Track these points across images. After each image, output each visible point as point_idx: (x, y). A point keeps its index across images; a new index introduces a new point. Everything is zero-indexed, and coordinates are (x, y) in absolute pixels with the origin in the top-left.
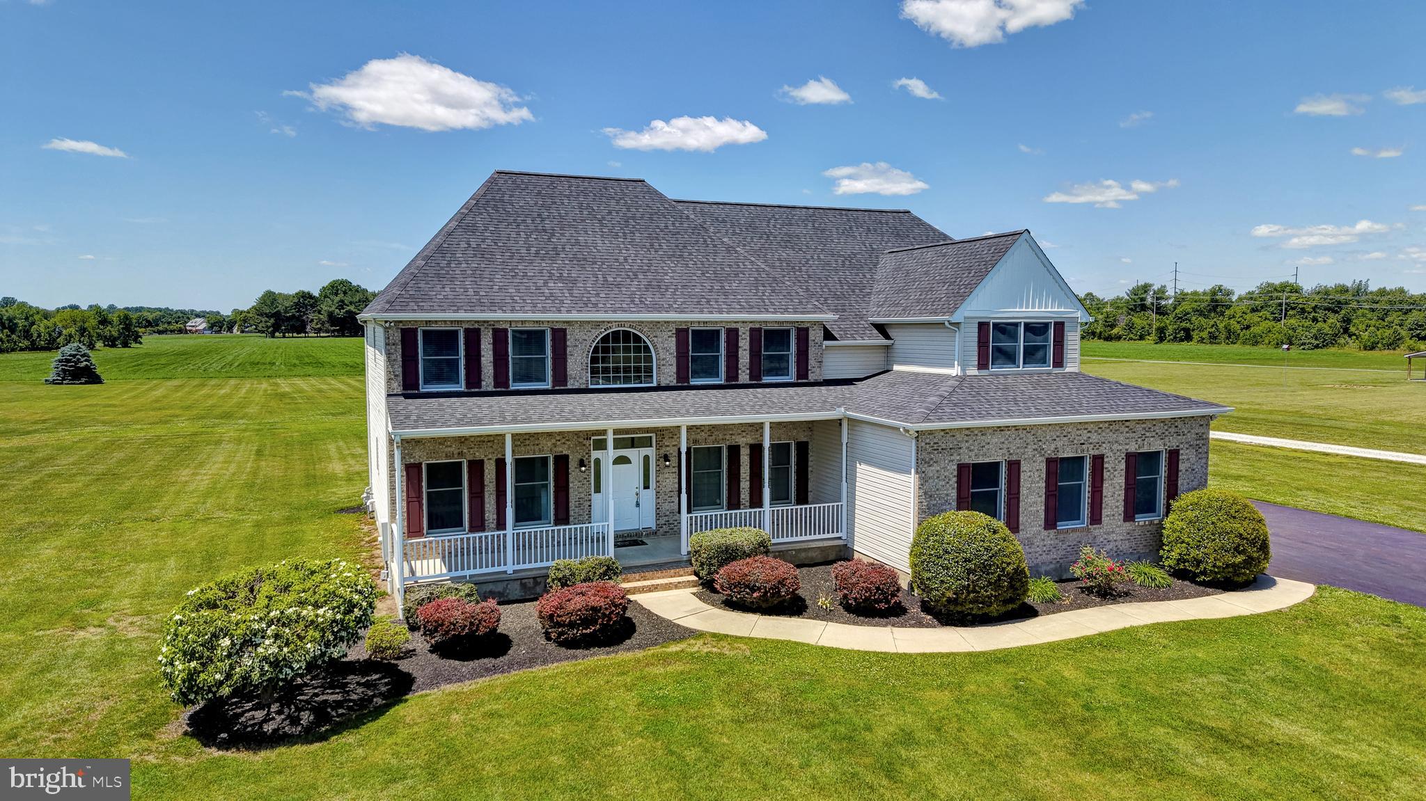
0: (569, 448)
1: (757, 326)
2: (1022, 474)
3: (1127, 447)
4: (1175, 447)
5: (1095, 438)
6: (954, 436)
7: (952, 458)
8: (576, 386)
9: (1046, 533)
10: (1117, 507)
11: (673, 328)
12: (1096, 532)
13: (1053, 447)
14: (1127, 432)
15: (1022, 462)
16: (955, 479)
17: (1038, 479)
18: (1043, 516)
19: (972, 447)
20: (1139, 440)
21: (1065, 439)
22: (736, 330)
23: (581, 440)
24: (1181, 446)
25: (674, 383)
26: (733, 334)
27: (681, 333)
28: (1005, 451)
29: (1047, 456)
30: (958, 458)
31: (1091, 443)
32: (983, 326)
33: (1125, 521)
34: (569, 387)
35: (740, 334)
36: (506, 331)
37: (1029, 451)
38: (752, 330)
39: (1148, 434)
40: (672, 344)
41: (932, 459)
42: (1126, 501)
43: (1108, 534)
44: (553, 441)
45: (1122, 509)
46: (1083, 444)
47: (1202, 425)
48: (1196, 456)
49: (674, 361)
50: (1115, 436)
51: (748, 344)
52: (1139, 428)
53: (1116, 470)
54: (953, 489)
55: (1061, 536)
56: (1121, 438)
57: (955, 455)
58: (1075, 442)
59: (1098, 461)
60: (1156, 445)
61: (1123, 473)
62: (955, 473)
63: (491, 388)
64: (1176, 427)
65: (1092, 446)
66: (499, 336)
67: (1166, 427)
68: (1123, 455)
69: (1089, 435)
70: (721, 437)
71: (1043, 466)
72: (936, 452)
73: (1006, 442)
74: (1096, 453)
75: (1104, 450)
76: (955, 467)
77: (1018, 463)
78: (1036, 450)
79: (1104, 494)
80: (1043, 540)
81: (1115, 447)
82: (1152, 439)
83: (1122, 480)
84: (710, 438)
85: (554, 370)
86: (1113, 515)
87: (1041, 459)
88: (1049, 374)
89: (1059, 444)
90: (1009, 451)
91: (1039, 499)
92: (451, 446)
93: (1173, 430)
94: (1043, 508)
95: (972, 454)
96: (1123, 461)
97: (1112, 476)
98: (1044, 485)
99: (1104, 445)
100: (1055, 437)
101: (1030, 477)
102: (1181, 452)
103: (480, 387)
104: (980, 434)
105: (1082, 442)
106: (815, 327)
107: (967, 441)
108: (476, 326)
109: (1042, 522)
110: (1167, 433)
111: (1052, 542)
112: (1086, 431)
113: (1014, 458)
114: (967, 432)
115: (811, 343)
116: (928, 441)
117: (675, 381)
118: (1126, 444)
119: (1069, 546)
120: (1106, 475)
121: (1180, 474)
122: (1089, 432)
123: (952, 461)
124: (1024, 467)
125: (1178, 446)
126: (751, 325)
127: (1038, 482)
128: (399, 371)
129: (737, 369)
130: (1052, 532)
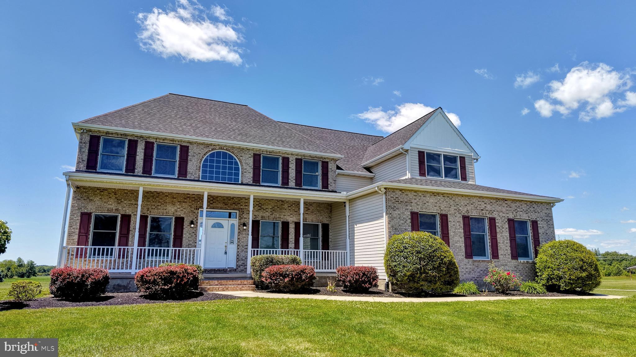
0: (185, 213)
1: (300, 157)
2: (449, 223)
3: (508, 215)
4: (534, 219)
5: (489, 207)
6: (407, 195)
7: (407, 208)
8: (192, 178)
9: (467, 260)
10: (507, 250)
11: (252, 153)
12: (496, 264)
13: (465, 209)
14: (507, 207)
15: (449, 216)
16: (410, 221)
17: (459, 227)
18: (464, 250)
19: (419, 203)
20: (514, 212)
21: (472, 206)
22: (288, 158)
23: (193, 209)
24: (538, 219)
25: (251, 183)
26: (286, 161)
27: (256, 157)
28: (437, 208)
29: (463, 214)
30: (411, 208)
31: (487, 210)
32: (421, 154)
33: (512, 259)
34: (188, 178)
35: (290, 160)
36: (153, 143)
37: (452, 211)
38: (297, 159)
39: (518, 210)
40: (251, 161)
41: (395, 207)
42: (511, 246)
43: (503, 265)
44: (176, 208)
45: (509, 252)
46: (483, 210)
47: (547, 209)
48: (547, 226)
49: (251, 171)
50: (500, 208)
51: (294, 166)
52: (513, 205)
53: (503, 228)
54: (409, 226)
55: (476, 264)
56: (504, 210)
57: (409, 206)
58: (478, 208)
59: (492, 221)
60: (524, 217)
61: (508, 230)
62: (410, 217)
63: (140, 174)
64: (534, 208)
65: (488, 212)
66: (149, 146)
67: (528, 207)
68: (506, 220)
69: (485, 205)
70: (278, 216)
71: (461, 220)
72: (397, 203)
73: (438, 203)
74: (491, 216)
75: (495, 215)
76: (409, 213)
77: (446, 216)
78: (456, 210)
79: (498, 241)
80: (466, 265)
81: (501, 214)
82: (521, 213)
83: (507, 234)
84: (272, 216)
85: (180, 168)
86: (505, 255)
87: (459, 215)
88: (459, 182)
89: (469, 208)
90: (440, 208)
91: (461, 239)
92: (111, 205)
93: (532, 209)
94: (464, 245)
95: (419, 207)
96: (507, 223)
97: (501, 231)
98: (463, 231)
99: (495, 212)
100: (466, 204)
101: (454, 225)
102: (539, 222)
103: (134, 173)
104: (422, 196)
105: (482, 209)
106: (332, 162)
107: (415, 199)
108: (136, 139)
109: (464, 254)
110: (529, 210)
111: (471, 267)
112: (483, 203)
113: (444, 213)
114: (415, 194)
115: (329, 170)
116: (392, 196)
117: (252, 182)
118: (507, 214)
119: (482, 270)
120: (498, 230)
121: (540, 235)
122: (485, 203)
123: (407, 209)
124: (450, 219)
125: (536, 219)
126: (296, 157)
127: (459, 229)
128: (85, 158)
129: (288, 179)
130: (471, 260)
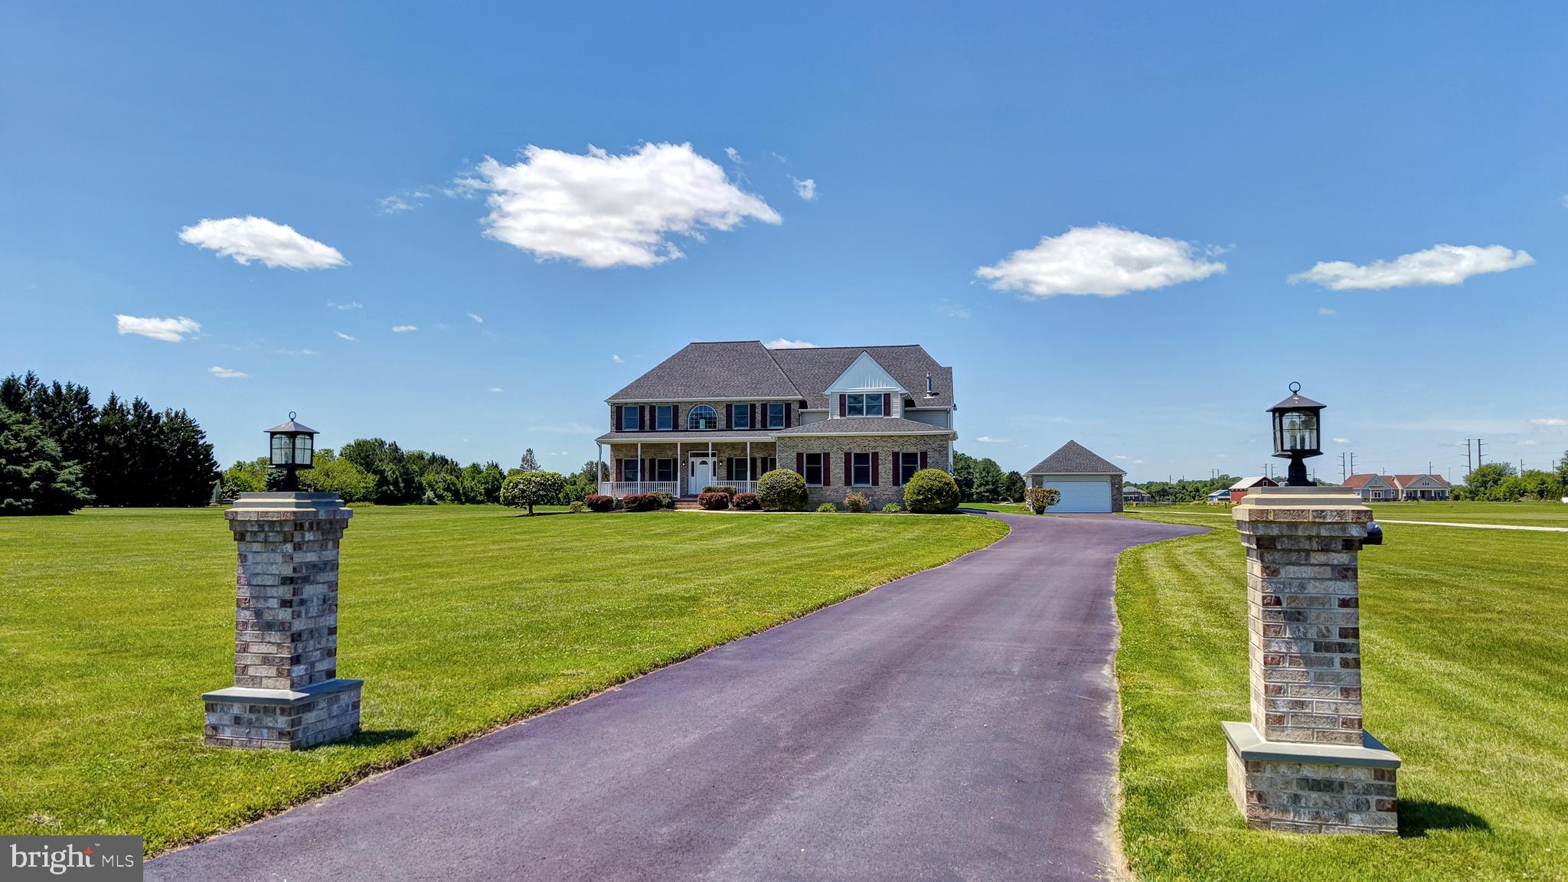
1: (765, 403)
2: (831, 459)
4: (925, 451)
5: (872, 444)
6: (795, 440)
7: (794, 450)
8: (682, 429)
9: (846, 487)
10: (889, 478)
11: (725, 404)
12: (876, 490)
13: (848, 446)
14: (892, 441)
16: (796, 460)
17: (840, 462)
18: (844, 479)
19: (804, 446)
20: (901, 445)
21: (856, 443)
22: (755, 405)
24: (930, 451)
26: (753, 407)
27: (729, 407)
28: (822, 448)
29: (845, 452)
30: (797, 450)
31: (871, 447)
32: (842, 397)
33: (893, 485)
34: (679, 430)
36: (655, 407)
37: (836, 448)
38: (762, 405)
39: (906, 443)
40: (724, 411)
41: (784, 450)
42: (893, 475)
43: (883, 491)
45: (891, 479)
47: (942, 440)
48: (939, 454)
49: (725, 419)
50: (885, 443)
51: (760, 411)
52: (900, 440)
53: (887, 460)
54: (795, 464)
55: (854, 489)
56: (889, 445)
57: (796, 448)
58: (861, 445)
59: (876, 455)
60: (912, 450)
61: (891, 461)
62: (796, 457)
63: (648, 431)
64: (926, 441)
66: (652, 408)
67: (917, 441)
68: (891, 453)
69: (869, 442)
71: (843, 456)
72: (785, 447)
73: (823, 444)
74: (874, 451)
75: (878, 450)
76: (795, 454)
77: (829, 454)
78: (839, 447)
79: (880, 471)
80: (845, 491)
81: (885, 449)
82: (909, 445)
83: (891, 465)
85: (673, 423)
86: (887, 482)
87: (842, 452)
88: (881, 418)
89: (852, 446)
90: (824, 448)
91: (841, 472)
92: (633, 453)
93: (922, 442)
94: (844, 475)
95: (804, 449)
96: (891, 456)
97: (884, 463)
98: (844, 465)
99: (879, 447)
100: (849, 442)
101: (836, 461)
102: (930, 453)
103: (644, 429)
104: (808, 440)
105: (866, 446)
106: (795, 402)
107: (801, 443)
108: (643, 405)
109: (844, 482)
110: (919, 443)
112: (868, 440)
113: (827, 451)
114: (802, 439)
115: (792, 410)
116: (781, 442)
117: (725, 428)
118: (892, 448)
120: (881, 462)
121: (928, 464)
124: (832, 455)
125: (927, 451)
126: (762, 403)
128: (615, 422)
129: (755, 422)
130: (850, 487)
